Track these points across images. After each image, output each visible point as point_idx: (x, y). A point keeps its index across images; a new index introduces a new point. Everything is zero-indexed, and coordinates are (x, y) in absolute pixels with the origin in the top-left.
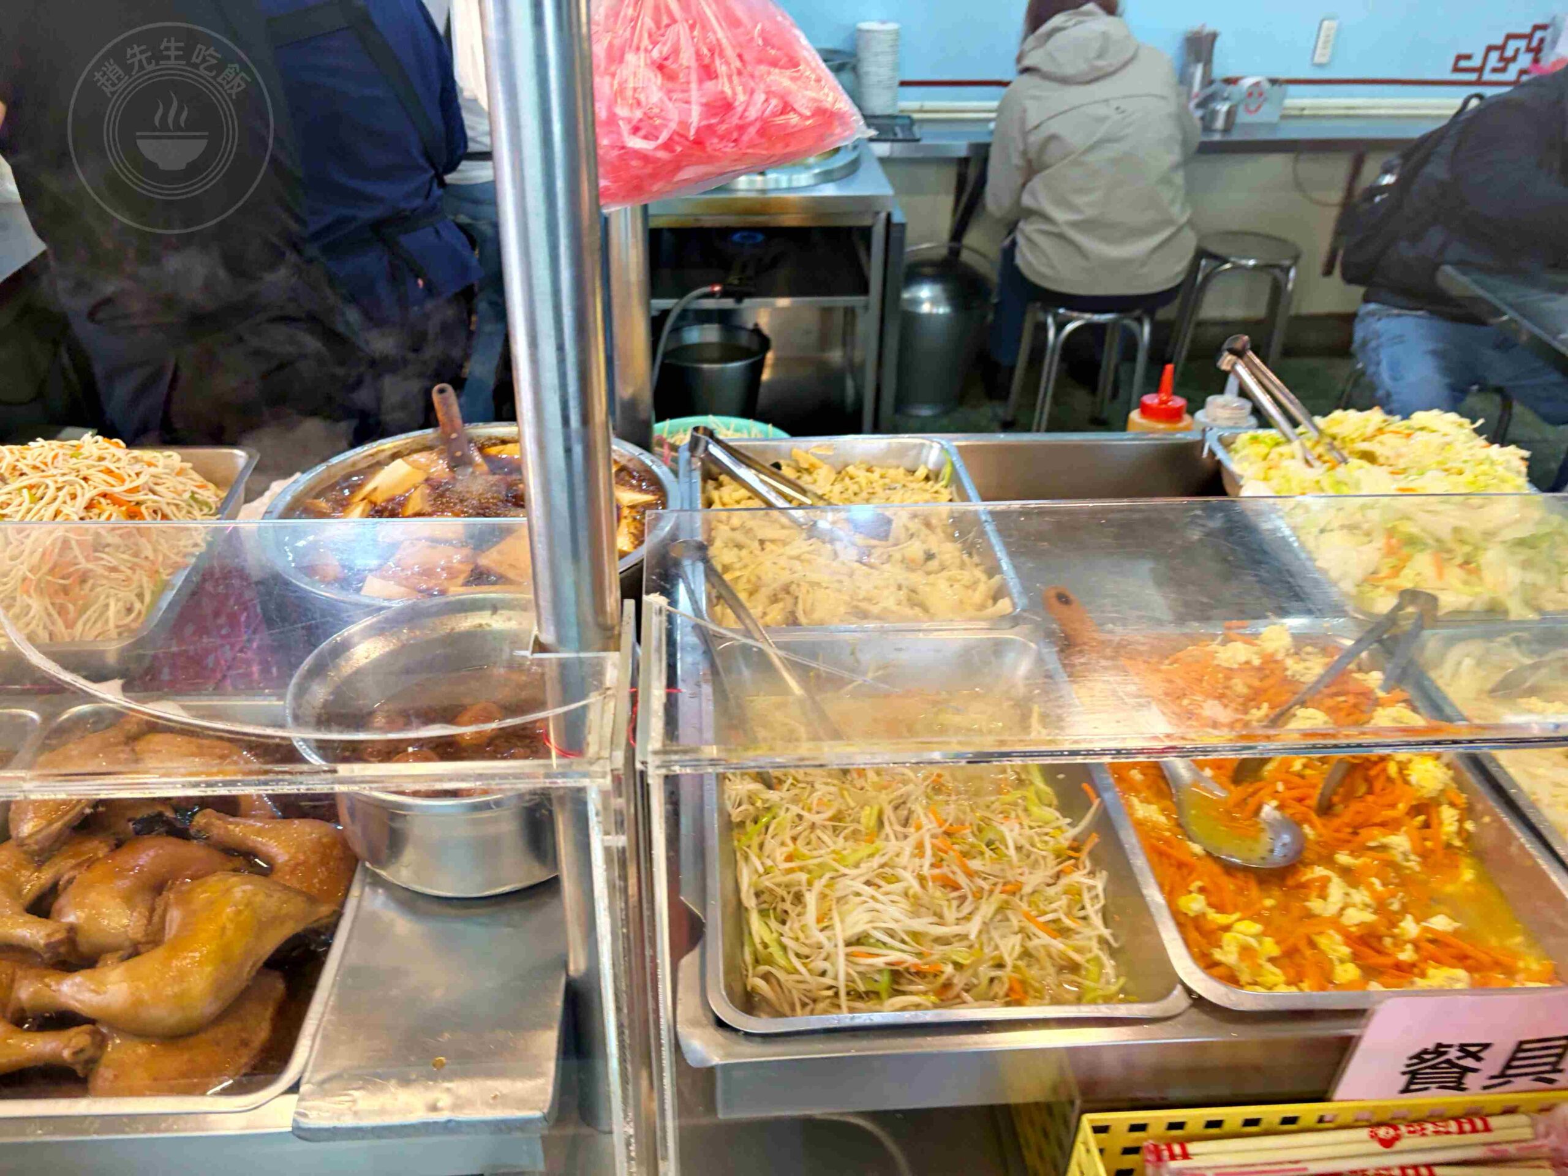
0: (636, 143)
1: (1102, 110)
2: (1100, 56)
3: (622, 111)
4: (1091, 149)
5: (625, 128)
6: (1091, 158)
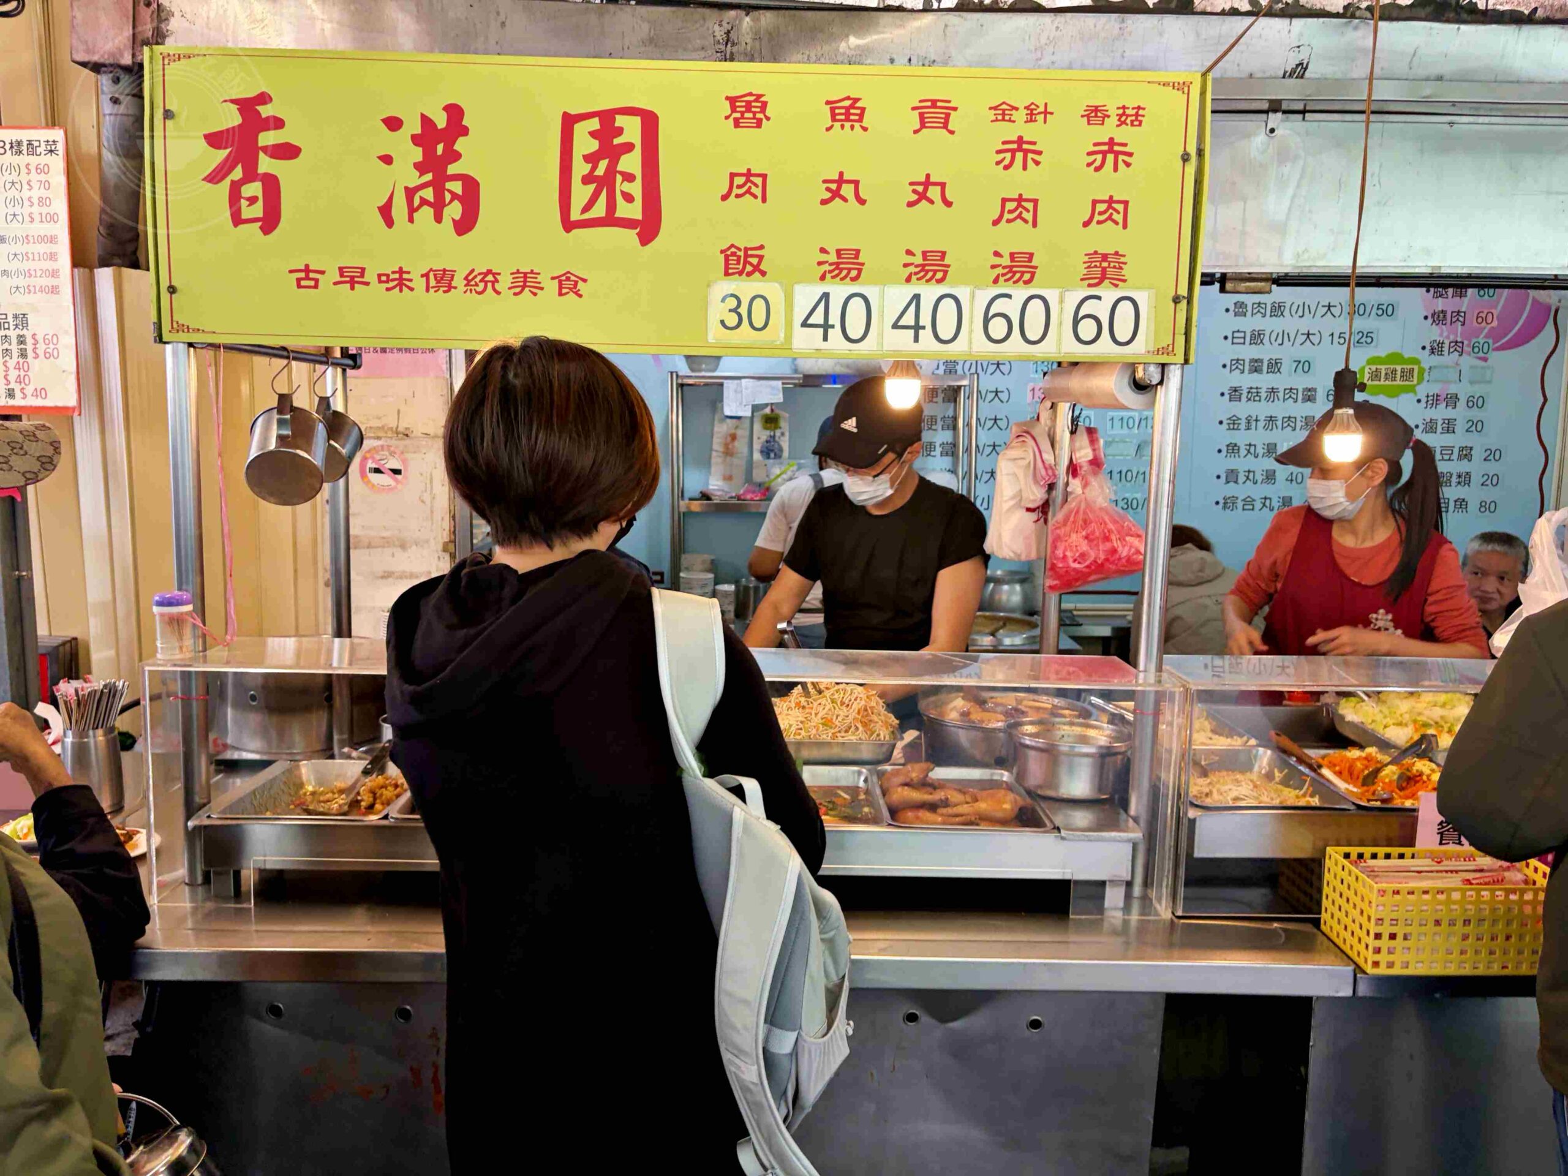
0: (1076, 565)
1: (1207, 601)
2: (1201, 570)
3: (1068, 554)
4: (1203, 625)
5: (1070, 561)
6: (1203, 631)
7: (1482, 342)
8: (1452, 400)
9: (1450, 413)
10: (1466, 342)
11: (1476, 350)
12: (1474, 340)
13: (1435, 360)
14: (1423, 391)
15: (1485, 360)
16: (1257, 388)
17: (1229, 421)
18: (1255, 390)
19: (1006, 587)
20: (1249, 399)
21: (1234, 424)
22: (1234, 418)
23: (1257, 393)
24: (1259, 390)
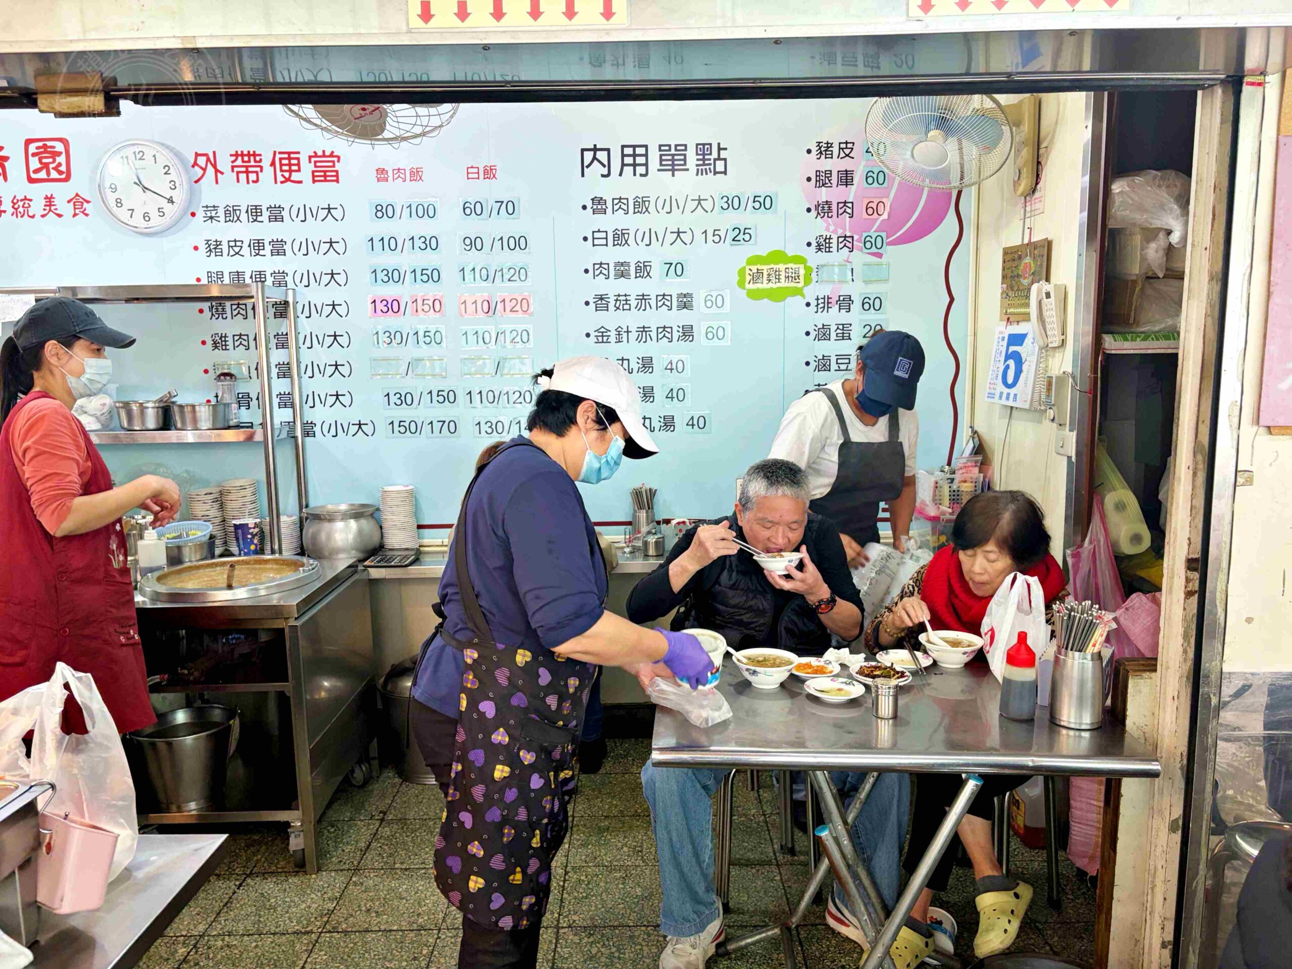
7: (874, 235)
8: (845, 303)
9: (843, 317)
10: (856, 237)
11: (868, 245)
12: (865, 235)
13: (823, 257)
14: (813, 292)
15: (879, 255)
16: (626, 295)
17: (597, 334)
18: (624, 298)
19: (339, 525)
20: (618, 308)
21: (603, 336)
22: (603, 330)
23: (626, 300)
24: (628, 298)
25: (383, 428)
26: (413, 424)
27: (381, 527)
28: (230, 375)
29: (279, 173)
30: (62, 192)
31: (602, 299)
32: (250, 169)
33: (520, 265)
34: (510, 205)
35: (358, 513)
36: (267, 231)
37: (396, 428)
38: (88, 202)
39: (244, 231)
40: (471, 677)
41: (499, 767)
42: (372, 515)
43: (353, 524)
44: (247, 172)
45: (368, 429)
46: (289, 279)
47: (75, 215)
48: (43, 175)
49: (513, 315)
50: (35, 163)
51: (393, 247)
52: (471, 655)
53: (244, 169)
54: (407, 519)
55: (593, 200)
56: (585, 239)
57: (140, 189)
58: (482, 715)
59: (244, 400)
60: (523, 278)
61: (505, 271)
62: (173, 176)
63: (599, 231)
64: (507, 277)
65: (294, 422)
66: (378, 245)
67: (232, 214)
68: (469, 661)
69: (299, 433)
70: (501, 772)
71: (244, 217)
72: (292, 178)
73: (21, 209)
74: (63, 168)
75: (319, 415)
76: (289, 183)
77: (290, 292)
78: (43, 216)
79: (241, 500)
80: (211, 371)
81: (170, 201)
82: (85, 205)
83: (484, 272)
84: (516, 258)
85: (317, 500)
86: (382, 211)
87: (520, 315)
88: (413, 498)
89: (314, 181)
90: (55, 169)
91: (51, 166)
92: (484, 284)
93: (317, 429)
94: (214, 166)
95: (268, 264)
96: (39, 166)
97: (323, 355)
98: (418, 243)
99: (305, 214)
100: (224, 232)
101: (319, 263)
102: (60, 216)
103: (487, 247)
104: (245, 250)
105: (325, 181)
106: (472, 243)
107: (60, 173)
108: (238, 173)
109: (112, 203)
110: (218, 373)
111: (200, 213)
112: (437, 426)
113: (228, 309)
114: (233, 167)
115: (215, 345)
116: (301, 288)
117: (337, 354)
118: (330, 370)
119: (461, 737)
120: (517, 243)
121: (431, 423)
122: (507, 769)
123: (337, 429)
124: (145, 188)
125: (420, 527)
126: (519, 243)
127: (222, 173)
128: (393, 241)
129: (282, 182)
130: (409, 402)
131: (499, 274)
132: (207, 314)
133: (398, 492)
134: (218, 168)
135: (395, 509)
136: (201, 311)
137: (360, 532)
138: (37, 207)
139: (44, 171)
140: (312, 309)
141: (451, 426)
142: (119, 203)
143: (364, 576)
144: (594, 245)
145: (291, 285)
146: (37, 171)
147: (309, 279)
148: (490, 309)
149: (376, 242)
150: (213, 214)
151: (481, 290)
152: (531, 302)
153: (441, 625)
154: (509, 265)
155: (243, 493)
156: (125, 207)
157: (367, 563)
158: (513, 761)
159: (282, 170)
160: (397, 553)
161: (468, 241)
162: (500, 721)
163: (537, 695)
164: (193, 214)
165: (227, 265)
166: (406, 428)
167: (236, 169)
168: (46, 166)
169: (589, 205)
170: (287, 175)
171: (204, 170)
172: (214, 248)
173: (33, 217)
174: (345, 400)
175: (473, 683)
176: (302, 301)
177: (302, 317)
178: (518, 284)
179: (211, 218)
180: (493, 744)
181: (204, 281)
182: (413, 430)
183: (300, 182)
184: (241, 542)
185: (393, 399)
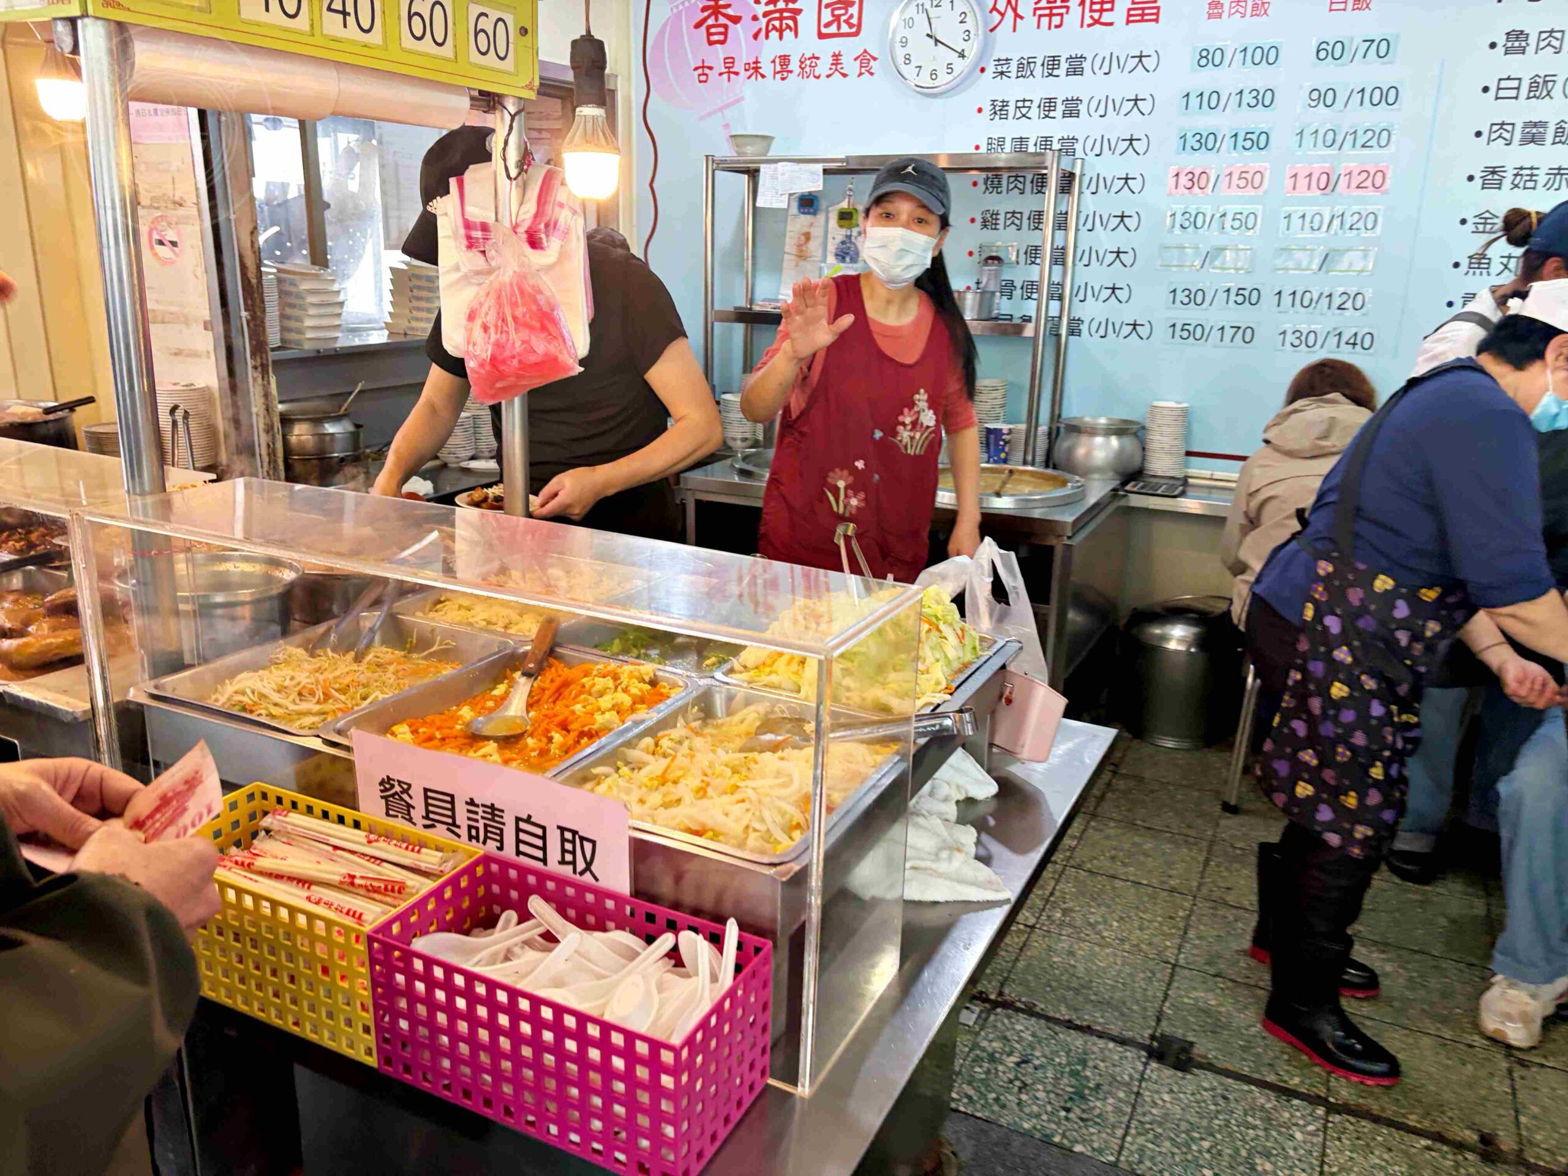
16: (1532, 168)
17: (1477, 220)
18: (1528, 172)
19: (1099, 440)
20: (1516, 186)
21: (1485, 224)
22: (1487, 215)
23: (1532, 175)
24: (1535, 172)
25: (1162, 332)
26: (1199, 329)
27: (1144, 449)
28: (997, 259)
29: (1087, 14)
30: (851, 48)
31: (1493, 173)
32: (1055, 11)
33: (1383, 125)
34: (1384, 46)
35: (1121, 429)
36: (1063, 87)
37: (1178, 332)
38: (875, 59)
39: (1037, 88)
40: (1320, 589)
41: (1337, 684)
42: (1135, 434)
43: (1114, 442)
44: (1051, 15)
45: (1143, 331)
46: (1078, 147)
47: (861, 74)
48: (833, 29)
49: (1360, 192)
50: (826, 16)
51: (1213, 104)
52: (1325, 568)
53: (1047, 12)
54: (1176, 443)
55: (1508, 34)
56: (1486, 89)
57: (932, 42)
58: (1326, 629)
59: (1008, 288)
60: (1383, 143)
61: (1360, 133)
62: (970, 25)
63: (1509, 79)
64: (1360, 141)
65: (1060, 317)
66: (1194, 101)
67: (1025, 67)
68: (1321, 572)
69: (1064, 331)
70: (1339, 690)
71: (1038, 70)
72: (1103, 20)
73: (808, 69)
74: (854, 21)
75: (1090, 311)
76: (1097, 26)
77: (1079, 162)
78: (828, 76)
79: (990, 402)
80: (976, 256)
81: (962, 55)
82: (872, 63)
83: (1330, 135)
84: (1379, 117)
85: (1072, 410)
86: (1206, 58)
87: (1370, 193)
88: (1185, 416)
89: (1128, 22)
90: (846, 21)
91: (843, 18)
92: (1329, 151)
93: (1084, 328)
94: (1015, 10)
95: (1058, 128)
96: (831, 18)
97: (1105, 240)
98: (1248, 98)
99: (1111, 64)
100: (1013, 89)
101: (1119, 126)
102: (845, 75)
103: (1341, 99)
104: (1034, 112)
105: (1142, 21)
106: (1321, 97)
107: (851, 26)
108: (1040, 16)
109: (900, 60)
110: (985, 256)
111: (991, 69)
112: (1229, 333)
113: (1004, 182)
114: (1036, 9)
115: (985, 224)
116: (1091, 158)
117: (1120, 239)
118: (1111, 257)
119: (1304, 646)
120: (1384, 96)
121: (1222, 328)
122: (1346, 689)
123: (1107, 328)
124: (937, 41)
125: (1189, 454)
126: (1387, 96)
127: (1022, 18)
128: (1215, 96)
129: (1089, 25)
130: (1199, 301)
131: (1350, 138)
132: (981, 187)
133: (1171, 409)
134: (1019, 11)
135: (1165, 429)
136: (975, 184)
137: (1121, 450)
138: (824, 66)
139: (835, 25)
140: (1100, 183)
141: (1245, 334)
142: (908, 59)
143: (1122, 503)
144: (1497, 98)
145: (1079, 153)
146: (827, 25)
147: (1103, 146)
148: (1328, 184)
149: (1192, 97)
150: (1005, 69)
151: (1318, 158)
152: (1389, 175)
153: (1299, 533)
154: (1367, 125)
155: (995, 394)
156: (914, 63)
157: (1128, 487)
158: (1353, 683)
159: (1091, 11)
160: (1162, 481)
161: (1315, 95)
162: (1345, 639)
163: (1388, 625)
164: (983, 70)
165: (1010, 129)
166: (1188, 332)
167: (1039, 12)
168: (837, 18)
169: (1501, 41)
170: (1096, 15)
171: (1003, 15)
172: (1000, 109)
173: (818, 77)
174: (1122, 294)
175: (1321, 594)
176: (1090, 173)
177: (1087, 193)
178: (1376, 151)
179: (1002, 73)
180: (1334, 660)
181: (983, 149)
182: (1198, 336)
183: (1111, 24)
184: (992, 448)
185: (1180, 296)
